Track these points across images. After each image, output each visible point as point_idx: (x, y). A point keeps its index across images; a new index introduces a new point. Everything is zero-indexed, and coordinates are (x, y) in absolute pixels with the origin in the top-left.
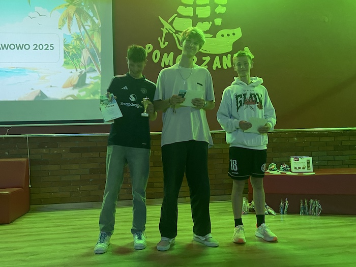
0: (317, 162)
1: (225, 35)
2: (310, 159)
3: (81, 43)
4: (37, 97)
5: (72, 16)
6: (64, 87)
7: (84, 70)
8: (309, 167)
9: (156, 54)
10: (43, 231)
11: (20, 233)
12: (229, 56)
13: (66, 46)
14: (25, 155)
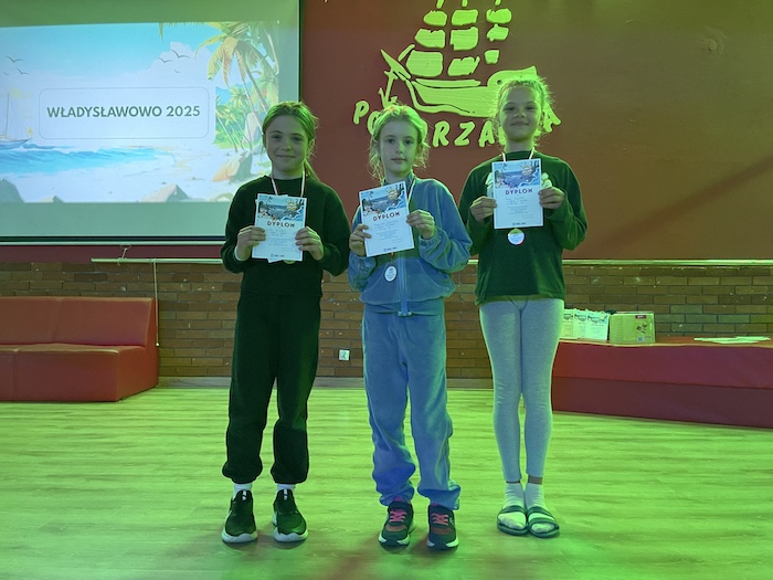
3: (244, 103)
4: (171, 196)
5: (231, 57)
6: (215, 181)
7: (248, 150)
9: (374, 119)
10: (161, 416)
11: (126, 416)
13: (220, 108)
14: (150, 293)
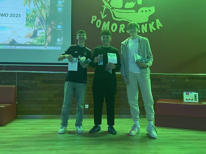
0: (201, 96)
1: (144, 11)
2: (197, 94)
8: (196, 99)
9: (99, 22)
10: (24, 132)
11: (10, 132)
12: (146, 24)
14: (14, 84)
